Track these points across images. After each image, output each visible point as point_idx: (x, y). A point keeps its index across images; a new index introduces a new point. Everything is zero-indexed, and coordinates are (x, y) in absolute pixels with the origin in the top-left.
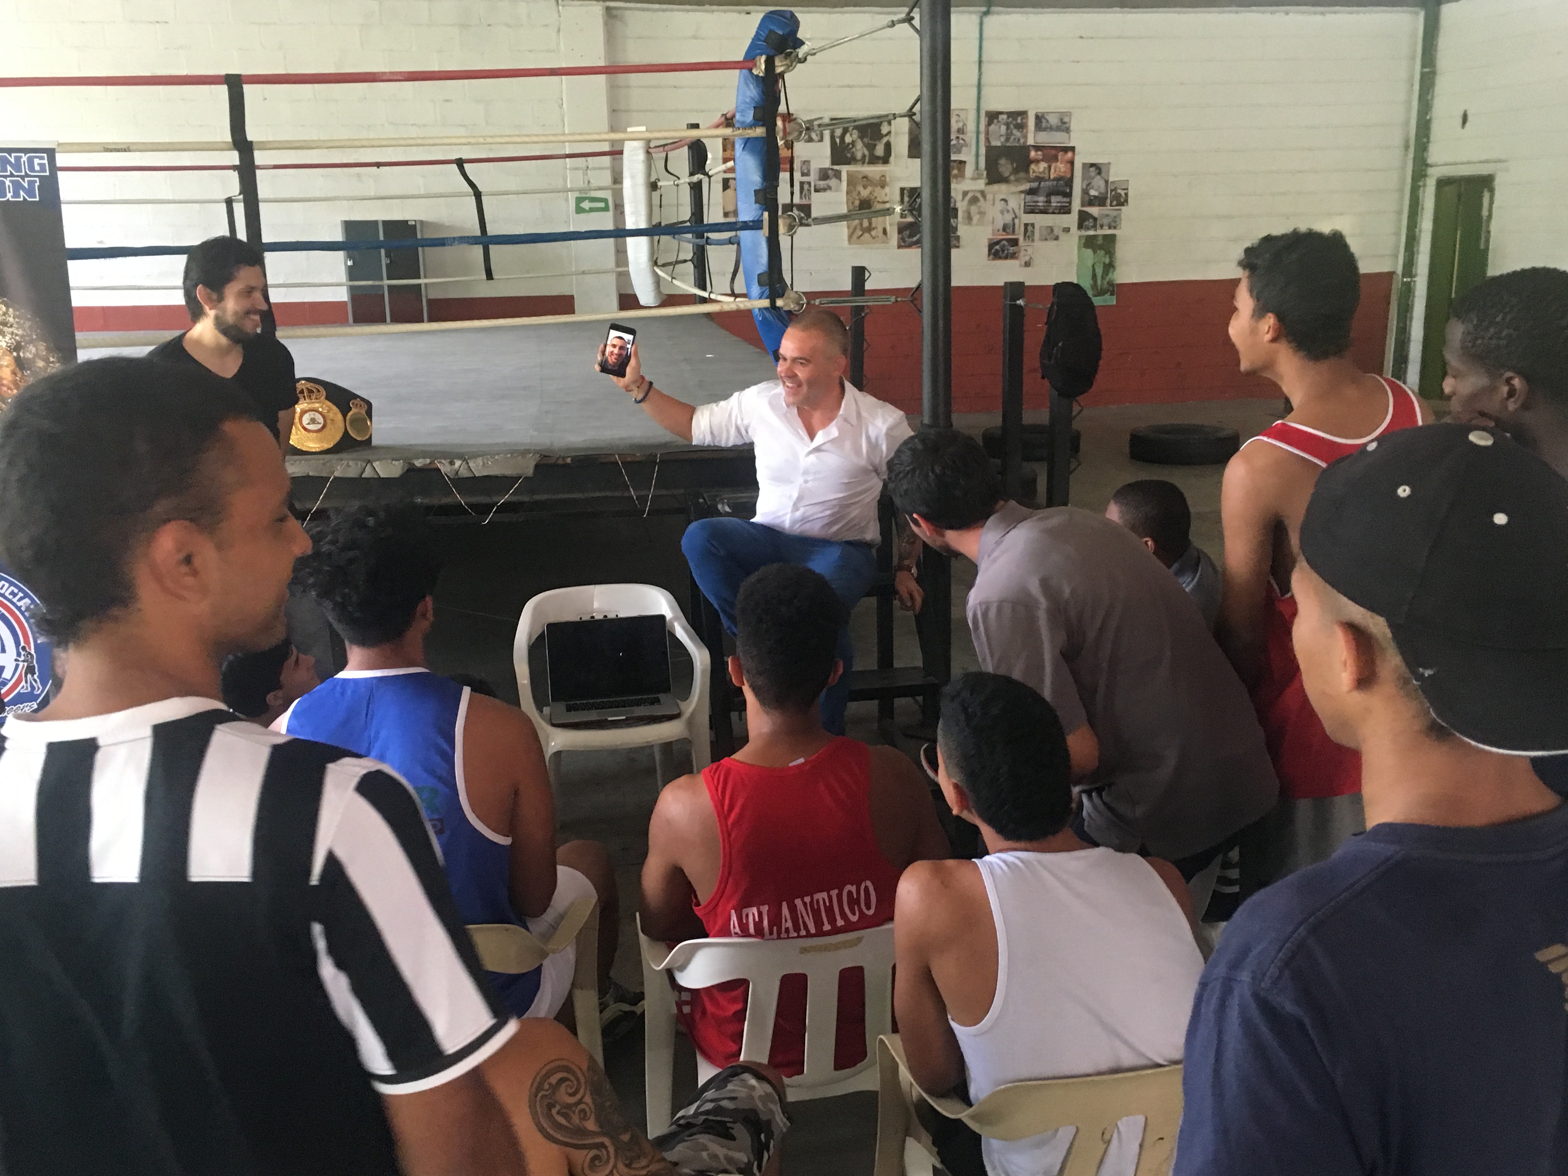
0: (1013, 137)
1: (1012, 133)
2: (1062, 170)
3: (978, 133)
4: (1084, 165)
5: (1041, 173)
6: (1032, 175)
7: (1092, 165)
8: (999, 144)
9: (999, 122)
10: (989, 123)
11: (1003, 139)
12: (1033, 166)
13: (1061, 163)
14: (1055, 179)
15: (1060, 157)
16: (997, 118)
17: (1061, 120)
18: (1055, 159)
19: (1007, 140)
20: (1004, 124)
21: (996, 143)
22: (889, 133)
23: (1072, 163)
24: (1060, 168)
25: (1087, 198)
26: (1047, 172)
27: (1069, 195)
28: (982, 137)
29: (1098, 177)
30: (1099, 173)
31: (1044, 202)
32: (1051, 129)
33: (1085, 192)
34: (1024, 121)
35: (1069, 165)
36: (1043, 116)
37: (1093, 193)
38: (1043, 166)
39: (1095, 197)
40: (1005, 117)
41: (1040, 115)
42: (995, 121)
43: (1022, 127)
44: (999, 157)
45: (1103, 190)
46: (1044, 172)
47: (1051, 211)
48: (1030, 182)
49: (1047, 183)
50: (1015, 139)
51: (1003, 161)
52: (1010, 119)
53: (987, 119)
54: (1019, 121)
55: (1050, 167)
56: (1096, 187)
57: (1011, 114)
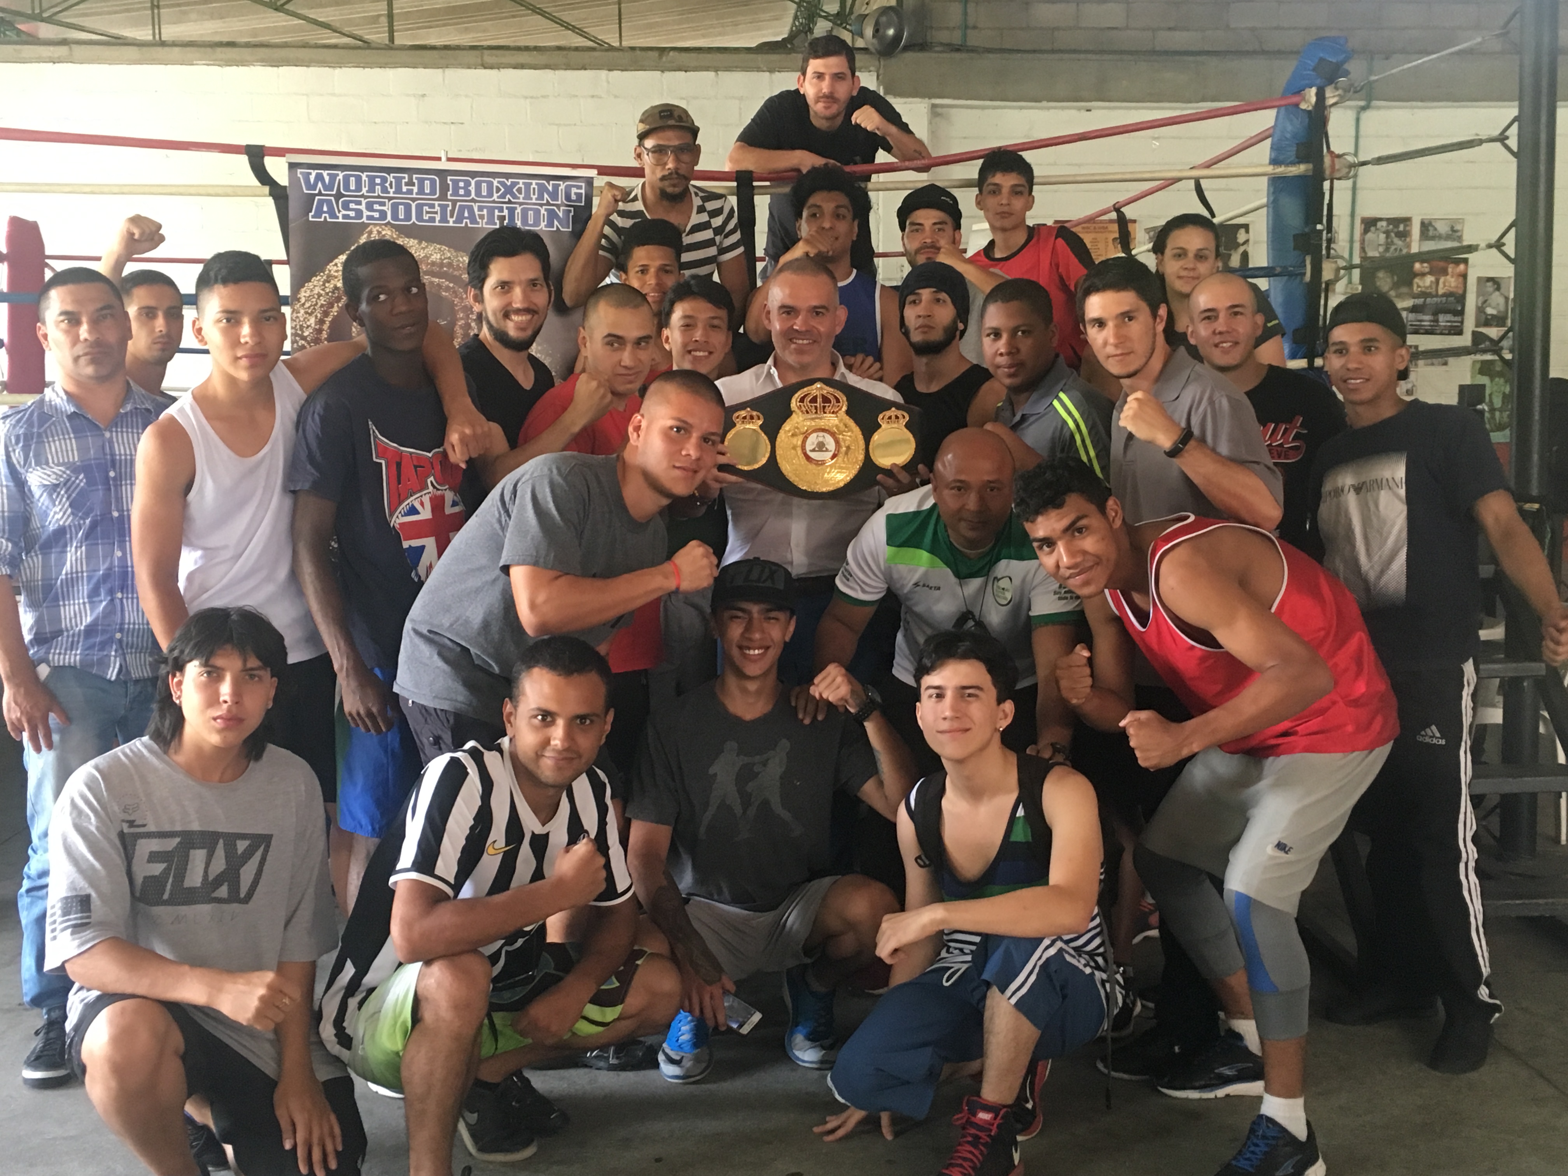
0: (1393, 248)
1: (1392, 242)
2: (1453, 284)
3: (1352, 241)
4: (1479, 279)
5: (1427, 288)
6: (1415, 289)
7: (1489, 279)
8: (1377, 255)
9: (1377, 229)
10: (1366, 231)
11: (1381, 249)
12: (1416, 280)
13: (1452, 277)
14: (1444, 295)
15: (1450, 270)
16: (1375, 225)
17: (1452, 227)
18: (1445, 272)
19: (1387, 250)
20: (1384, 233)
21: (1372, 253)
22: (1247, 242)
23: (1464, 276)
24: (1449, 283)
25: (1483, 317)
26: (1434, 286)
27: (1461, 313)
28: (1357, 246)
29: (1497, 293)
30: (1498, 289)
31: (1431, 321)
32: (1440, 237)
33: (1480, 310)
34: (1408, 228)
35: (1461, 279)
36: (1430, 224)
37: (1490, 311)
38: (1429, 279)
39: (1492, 315)
40: (1384, 224)
41: (1426, 222)
42: (1373, 229)
43: (1404, 235)
44: (1378, 269)
45: (1502, 308)
46: (1430, 287)
47: (1438, 332)
48: (1414, 298)
49: (1435, 299)
50: (1396, 249)
51: (1381, 274)
52: (1391, 227)
53: (1363, 226)
54: (1401, 228)
55: (1437, 282)
56: (1493, 304)
57: (1390, 221)
